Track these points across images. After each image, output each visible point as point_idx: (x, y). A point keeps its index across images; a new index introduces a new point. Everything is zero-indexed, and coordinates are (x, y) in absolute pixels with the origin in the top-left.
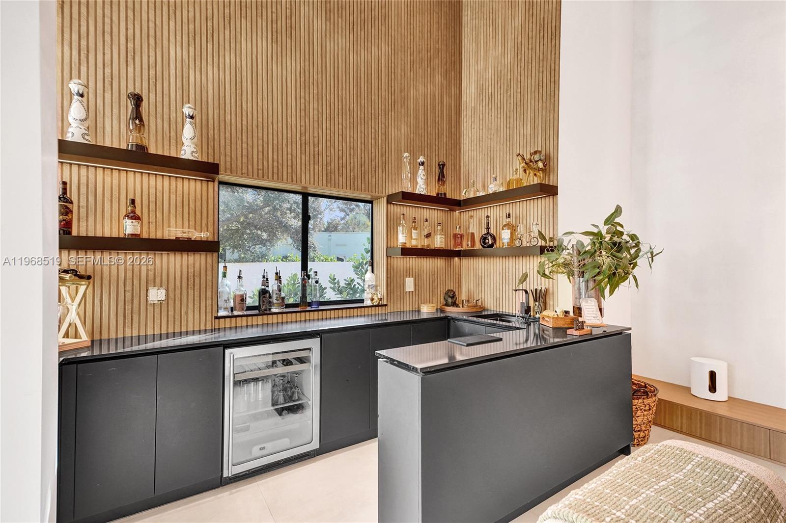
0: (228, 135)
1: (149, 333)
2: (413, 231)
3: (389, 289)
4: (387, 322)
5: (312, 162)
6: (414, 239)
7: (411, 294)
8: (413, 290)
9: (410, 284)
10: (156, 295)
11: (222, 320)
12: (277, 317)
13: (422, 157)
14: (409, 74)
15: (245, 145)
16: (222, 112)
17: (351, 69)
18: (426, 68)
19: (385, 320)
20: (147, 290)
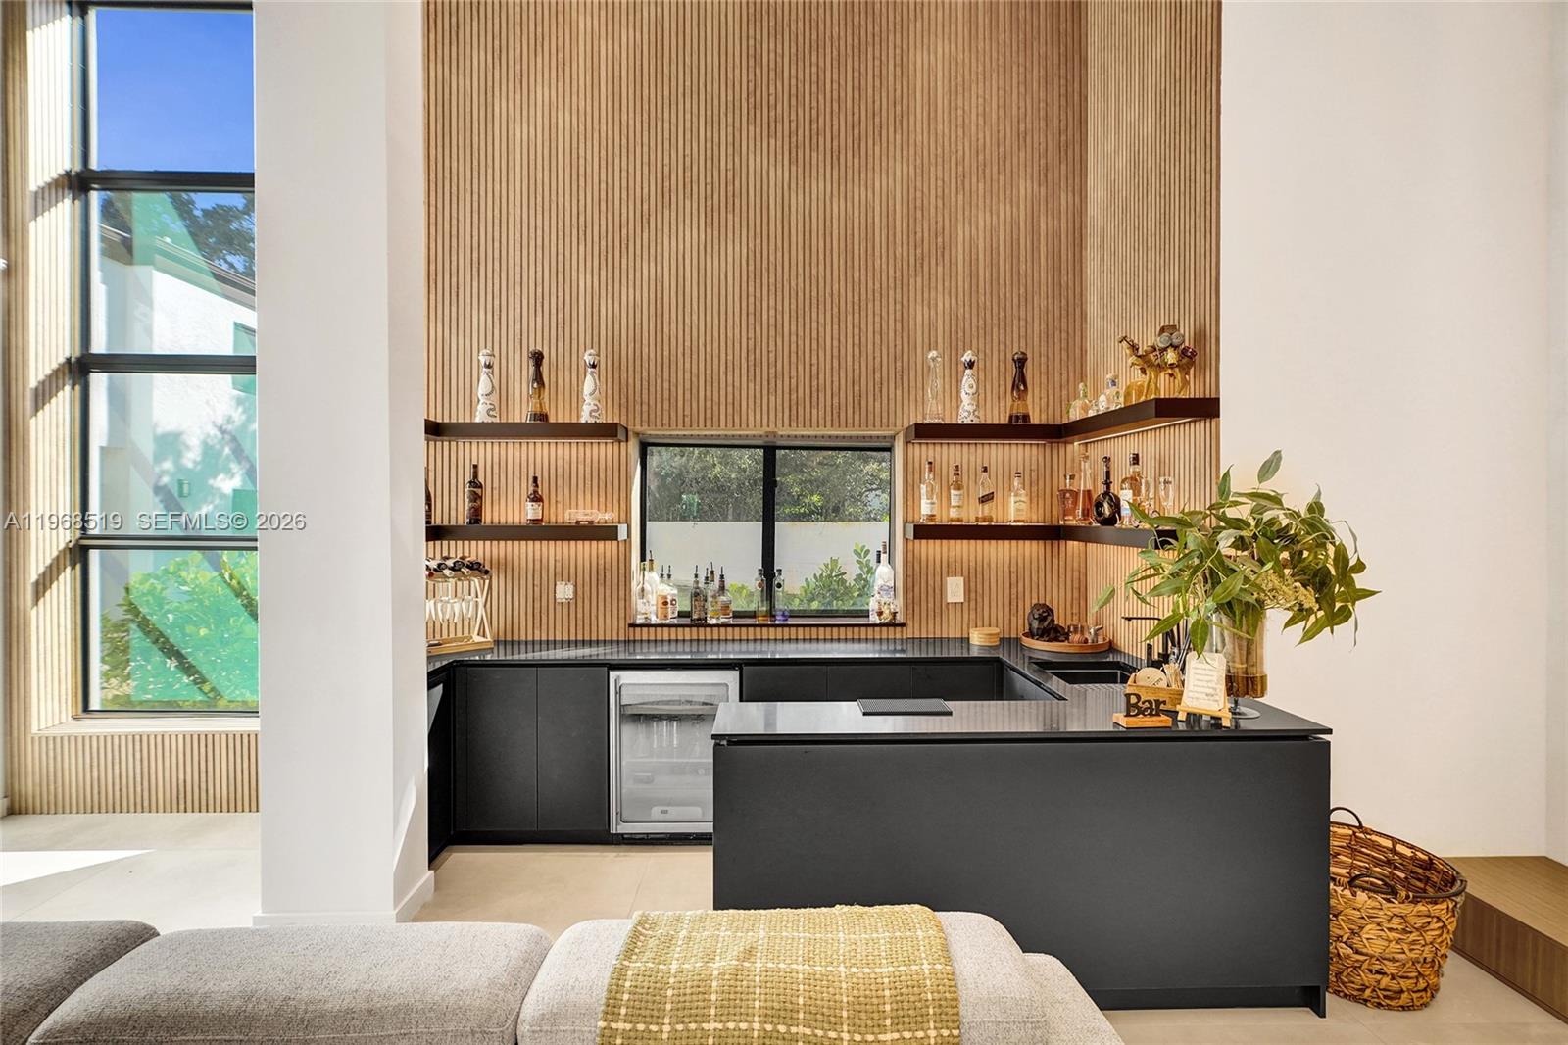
0: (645, 374)
1: (557, 639)
2: (952, 492)
3: (910, 596)
4: (904, 656)
5: (765, 392)
6: (954, 507)
7: (959, 607)
8: (963, 600)
9: (955, 589)
10: (564, 592)
11: (638, 630)
12: (712, 631)
13: (970, 352)
14: (953, 199)
15: (666, 385)
16: (638, 346)
17: (835, 226)
18: (995, 177)
19: (902, 651)
20: (555, 585)
